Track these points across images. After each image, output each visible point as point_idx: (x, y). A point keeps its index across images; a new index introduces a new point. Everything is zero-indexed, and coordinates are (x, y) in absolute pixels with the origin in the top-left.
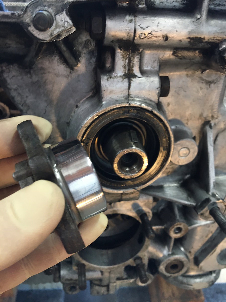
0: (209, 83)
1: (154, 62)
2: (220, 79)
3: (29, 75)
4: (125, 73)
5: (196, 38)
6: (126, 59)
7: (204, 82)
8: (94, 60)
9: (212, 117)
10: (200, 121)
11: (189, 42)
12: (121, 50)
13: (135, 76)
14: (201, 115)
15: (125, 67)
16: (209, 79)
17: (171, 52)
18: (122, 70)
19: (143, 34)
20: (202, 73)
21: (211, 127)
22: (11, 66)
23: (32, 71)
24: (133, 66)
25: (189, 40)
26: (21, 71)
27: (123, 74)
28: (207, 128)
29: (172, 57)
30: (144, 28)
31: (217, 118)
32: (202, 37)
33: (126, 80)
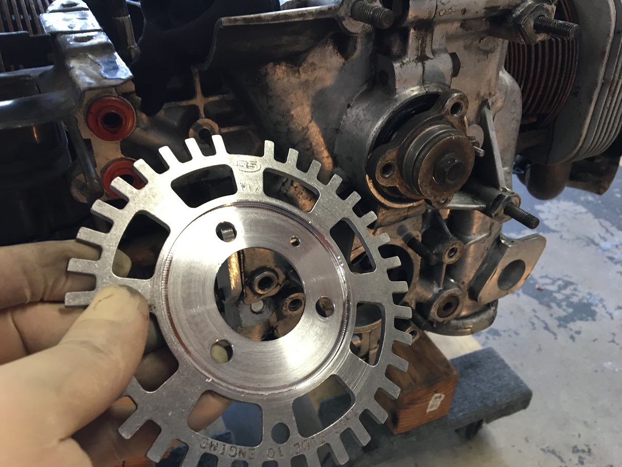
0: (487, 53)
1: (442, 38)
2: (498, 46)
4: (418, 56)
5: (492, 7)
6: (419, 40)
7: (481, 52)
9: (490, 94)
10: (477, 101)
11: (485, 12)
12: (415, 30)
13: (427, 58)
14: (478, 95)
15: (417, 49)
16: (487, 48)
17: (459, 24)
18: (415, 52)
19: (444, 11)
20: (480, 42)
23: (301, 69)
24: (425, 47)
25: (485, 10)
27: (416, 57)
28: (486, 109)
31: (494, 95)
32: (498, 5)
33: (420, 64)
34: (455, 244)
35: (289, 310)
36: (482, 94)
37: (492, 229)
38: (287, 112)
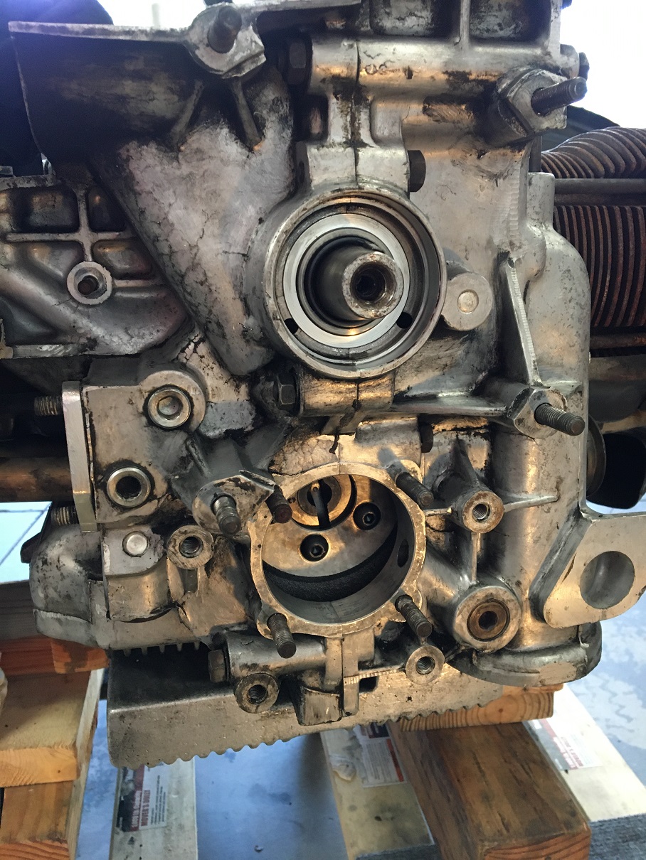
0: (495, 177)
1: (393, 125)
2: (514, 170)
3: (175, 164)
4: (347, 138)
5: (458, 72)
6: (347, 115)
7: (485, 175)
8: (289, 132)
9: (512, 244)
10: (490, 253)
11: (448, 80)
12: (337, 99)
13: (364, 145)
14: (490, 241)
15: (345, 129)
16: (494, 171)
17: (421, 107)
18: (342, 133)
19: (372, 66)
20: (479, 157)
21: (511, 263)
22: (145, 147)
23: (180, 157)
24: (359, 128)
25: (446, 77)
26: (161, 156)
27: (344, 140)
28: (507, 266)
29: (424, 118)
30: (373, 56)
31: (520, 247)
32: (467, 71)
33: (350, 150)
34: (485, 496)
35: (179, 555)
36: (496, 241)
37: (561, 488)
38: (164, 218)
